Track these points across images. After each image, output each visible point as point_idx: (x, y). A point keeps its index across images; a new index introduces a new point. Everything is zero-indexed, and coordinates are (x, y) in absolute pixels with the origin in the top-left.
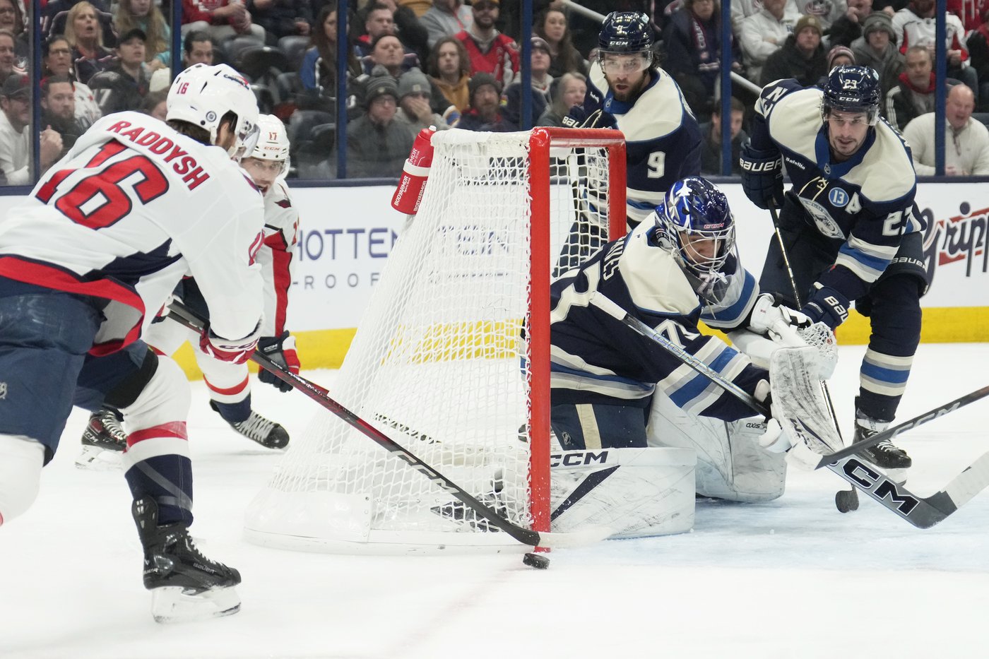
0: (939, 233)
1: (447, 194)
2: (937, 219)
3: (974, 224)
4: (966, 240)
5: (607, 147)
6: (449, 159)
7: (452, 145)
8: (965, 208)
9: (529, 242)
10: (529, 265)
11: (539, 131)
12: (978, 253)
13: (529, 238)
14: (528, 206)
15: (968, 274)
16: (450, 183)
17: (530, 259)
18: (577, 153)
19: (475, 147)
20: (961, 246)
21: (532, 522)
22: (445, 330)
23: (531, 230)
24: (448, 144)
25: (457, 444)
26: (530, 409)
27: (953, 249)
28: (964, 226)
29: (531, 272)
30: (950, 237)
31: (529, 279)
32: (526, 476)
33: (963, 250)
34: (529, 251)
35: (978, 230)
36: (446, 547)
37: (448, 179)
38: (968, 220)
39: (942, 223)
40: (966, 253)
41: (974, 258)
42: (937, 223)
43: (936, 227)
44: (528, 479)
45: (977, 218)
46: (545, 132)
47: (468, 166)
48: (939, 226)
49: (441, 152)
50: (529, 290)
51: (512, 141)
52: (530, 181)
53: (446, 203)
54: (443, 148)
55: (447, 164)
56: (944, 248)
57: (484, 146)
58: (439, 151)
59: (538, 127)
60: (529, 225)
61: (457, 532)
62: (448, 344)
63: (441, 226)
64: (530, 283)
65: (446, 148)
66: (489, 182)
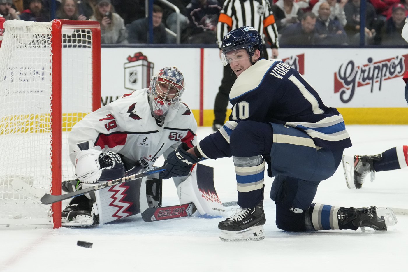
0: (357, 72)
1: (11, 52)
2: (356, 65)
3: (375, 68)
4: (371, 75)
5: (92, 29)
6: (12, 35)
7: (13, 28)
8: (370, 60)
9: (51, 76)
10: (51, 87)
11: (57, 21)
12: (377, 82)
13: (52, 74)
14: (51, 58)
15: (372, 91)
16: (13, 46)
17: (52, 84)
18: (77, 32)
19: (25, 29)
20: (368, 78)
21: (53, 213)
22: (5, 120)
23: (52, 70)
24: (12, 27)
25: (17, 175)
26: (52, 158)
27: (364, 80)
28: (370, 69)
29: (53, 90)
30: (362, 74)
31: (52, 94)
32: (50, 191)
33: (369, 80)
34: (52, 80)
35: (376, 71)
36: (10, 226)
37: (12, 44)
38: (372, 66)
39: (358, 67)
40: (371, 81)
41: (375, 84)
42: (356, 67)
43: (356, 69)
44: (50, 192)
45: (376, 65)
46: (60, 21)
47: (22, 38)
48: (357, 69)
49: (8, 31)
50: (52, 99)
51: (43, 26)
52: (52, 46)
53: (11, 57)
54: (9, 29)
55: (11, 37)
56: (359, 79)
57: (29, 28)
58: (7, 30)
59: (56, 19)
60: (52, 67)
61: (15, 218)
62: (7, 126)
63: (8, 67)
64: (52, 96)
65: (11, 29)
66: (37, 46)
